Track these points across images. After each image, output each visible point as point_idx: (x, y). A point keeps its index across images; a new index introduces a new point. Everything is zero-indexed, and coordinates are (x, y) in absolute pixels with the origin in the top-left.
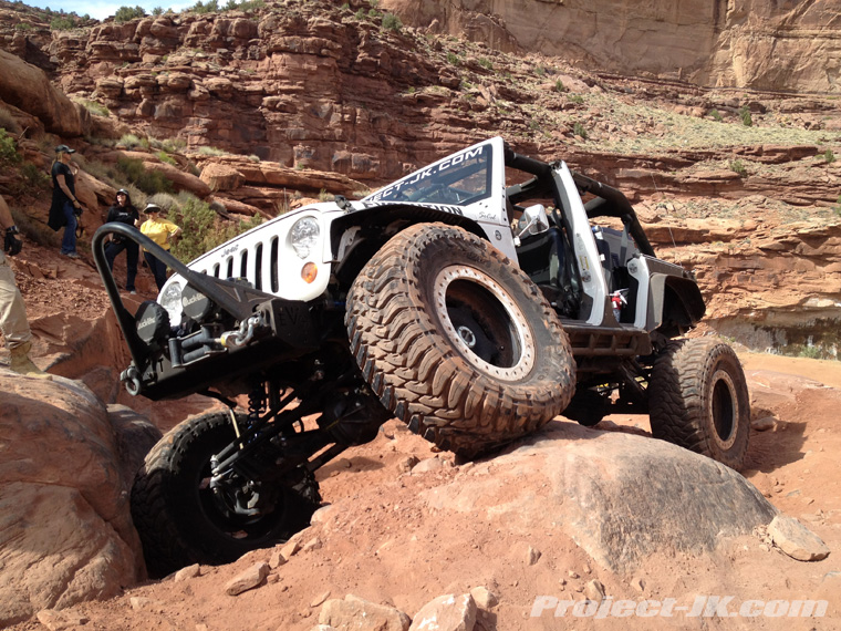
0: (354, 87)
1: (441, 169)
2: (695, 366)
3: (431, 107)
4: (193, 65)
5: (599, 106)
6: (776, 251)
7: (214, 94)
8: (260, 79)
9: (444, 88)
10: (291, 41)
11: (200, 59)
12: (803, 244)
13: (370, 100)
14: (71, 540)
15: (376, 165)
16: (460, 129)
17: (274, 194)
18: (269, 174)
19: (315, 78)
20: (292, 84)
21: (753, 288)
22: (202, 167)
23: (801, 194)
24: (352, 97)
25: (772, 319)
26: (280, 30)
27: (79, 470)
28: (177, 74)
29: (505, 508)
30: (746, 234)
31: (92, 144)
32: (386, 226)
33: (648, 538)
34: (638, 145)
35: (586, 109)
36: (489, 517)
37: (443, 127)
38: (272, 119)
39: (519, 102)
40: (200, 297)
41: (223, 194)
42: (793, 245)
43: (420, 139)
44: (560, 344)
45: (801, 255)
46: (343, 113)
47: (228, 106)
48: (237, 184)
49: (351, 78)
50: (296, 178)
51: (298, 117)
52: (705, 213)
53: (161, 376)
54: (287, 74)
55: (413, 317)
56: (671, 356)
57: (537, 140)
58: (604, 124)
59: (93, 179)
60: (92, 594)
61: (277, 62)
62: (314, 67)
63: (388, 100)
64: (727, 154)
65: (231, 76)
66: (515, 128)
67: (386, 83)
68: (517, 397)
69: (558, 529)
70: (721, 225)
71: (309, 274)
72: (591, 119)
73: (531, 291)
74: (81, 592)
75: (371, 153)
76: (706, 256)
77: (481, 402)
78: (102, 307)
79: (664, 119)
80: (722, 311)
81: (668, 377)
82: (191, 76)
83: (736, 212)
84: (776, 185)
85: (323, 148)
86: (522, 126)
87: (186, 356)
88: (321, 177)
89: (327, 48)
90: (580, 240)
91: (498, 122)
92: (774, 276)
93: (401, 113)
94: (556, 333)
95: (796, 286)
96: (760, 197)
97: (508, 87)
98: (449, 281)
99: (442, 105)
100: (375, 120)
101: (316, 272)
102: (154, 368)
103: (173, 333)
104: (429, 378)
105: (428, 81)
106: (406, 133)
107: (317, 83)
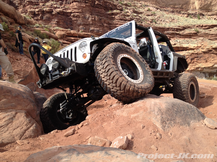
0: (95, 11)
1: (118, 29)
2: (185, 80)
3: (115, 16)
4: (53, 6)
5: (159, 15)
6: (206, 52)
7: (58, 13)
8: (70, 9)
9: (118, 11)
11: (54, 4)
12: (214, 50)
13: (99, 14)
14: (25, 123)
15: (101, 31)
16: (123, 21)
17: (75, 39)
18: (73, 34)
19: (85, 9)
20: (79, 10)
21: (200, 62)
22: (56, 32)
23: (213, 37)
24: (94, 13)
25: (205, 70)
27: (27, 106)
28: (49, 8)
29: (135, 115)
30: (199, 48)
31: (27, 26)
32: (104, 44)
33: (173, 123)
34: (170, 25)
35: (156, 16)
36: (131, 117)
37: (119, 21)
38: (74, 19)
39: (138, 14)
40: (57, 62)
41: (61, 39)
42: (211, 51)
43: (113, 24)
44: (150, 74)
45: (213, 53)
46: (92, 18)
47: (62, 16)
48: (65, 36)
49: (94, 8)
50: (80, 35)
51: (80, 19)
52: (188, 43)
53: (47, 83)
54: (77, 7)
55: (112, 67)
56: (179, 78)
58: (161, 19)
59: (28, 35)
60: (30, 137)
61: (75, 5)
62: (84, 6)
63: (104, 14)
64: (194, 27)
65: (63, 8)
66: (138, 21)
67: (103, 10)
68: (139, 87)
69: (149, 120)
70: (192, 46)
71: (84, 56)
72: (158, 18)
73: (142, 60)
74: (27, 136)
75: (100, 28)
76: (188, 54)
77: (130, 89)
78: (31, 67)
79: (177, 18)
80: (192, 68)
81: (178, 83)
82: (52, 8)
83: (196, 42)
84: (206, 35)
85: (87, 27)
86: (139, 20)
87: (53, 78)
88: (87, 34)
89: (87, 0)
90: (155, 48)
91: (133, 19)
92: (206, 59)
93: (107, 17)
94: (149, 71)
95: (211, 61)
96: (202, 38)
97: (135, 10)
98: (121, 57)
99: (118, 15)
100: (100, 19)
101: (86, 55)
102: (45, 81)
103: (50, 72)
104: (116, 82)
105: (114, 9)
106: (109, 23)
107: (85, 10)
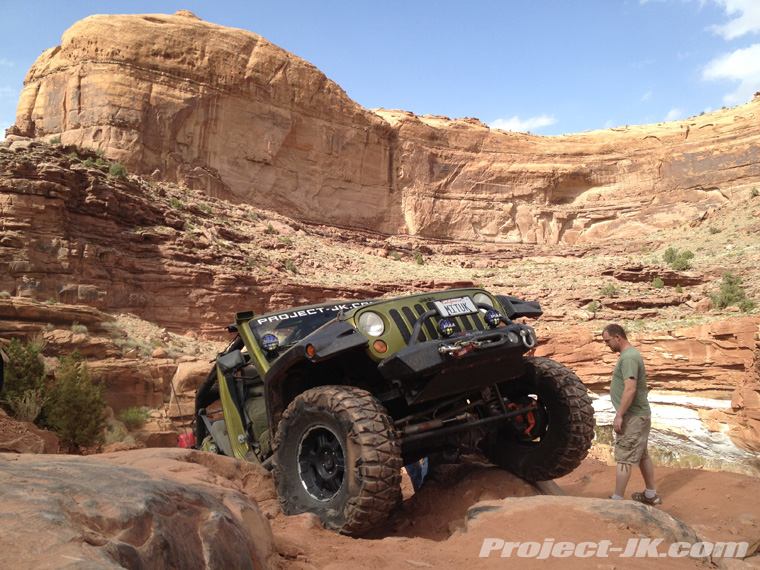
0: (80, 225)
3: (158, 244)
5: (304, 246)
9: (169, 228)
10: (19, 183)
13: (97, 237)
15: (103, 295)
16: (185, 263)
17: (26, 327)
18: (21, 309)
19: (42, 217)
20: (18, 221)
24: (80, 234)
26: (8, 172)
34: (339, 279)
35: (295, 249)
39: (236, 242)
43: (147, 272)
46: (70, 248)
49: (78, 217)
50: (48, 312)
51: (23, 252)
54: (13, 212)
57: (255, 274)
58: (310, 261)
62: (43, 207)
63: (115, 237)
64: (409, 287)
66: (235, 263)
67: (113, 222)
72: (299, 257)
75: (97, 284)
79: (357, 259)
85: (52, 280)
86: (242, 262)
88: (72, 311)
89: (56, 190)
91: (220, 258)
93: (128, 249)
97: (227, 229)
99: (168, 243)
100: (102, 255)
105: (153, 222)
106: (133, 266)
107: (44, 221)
